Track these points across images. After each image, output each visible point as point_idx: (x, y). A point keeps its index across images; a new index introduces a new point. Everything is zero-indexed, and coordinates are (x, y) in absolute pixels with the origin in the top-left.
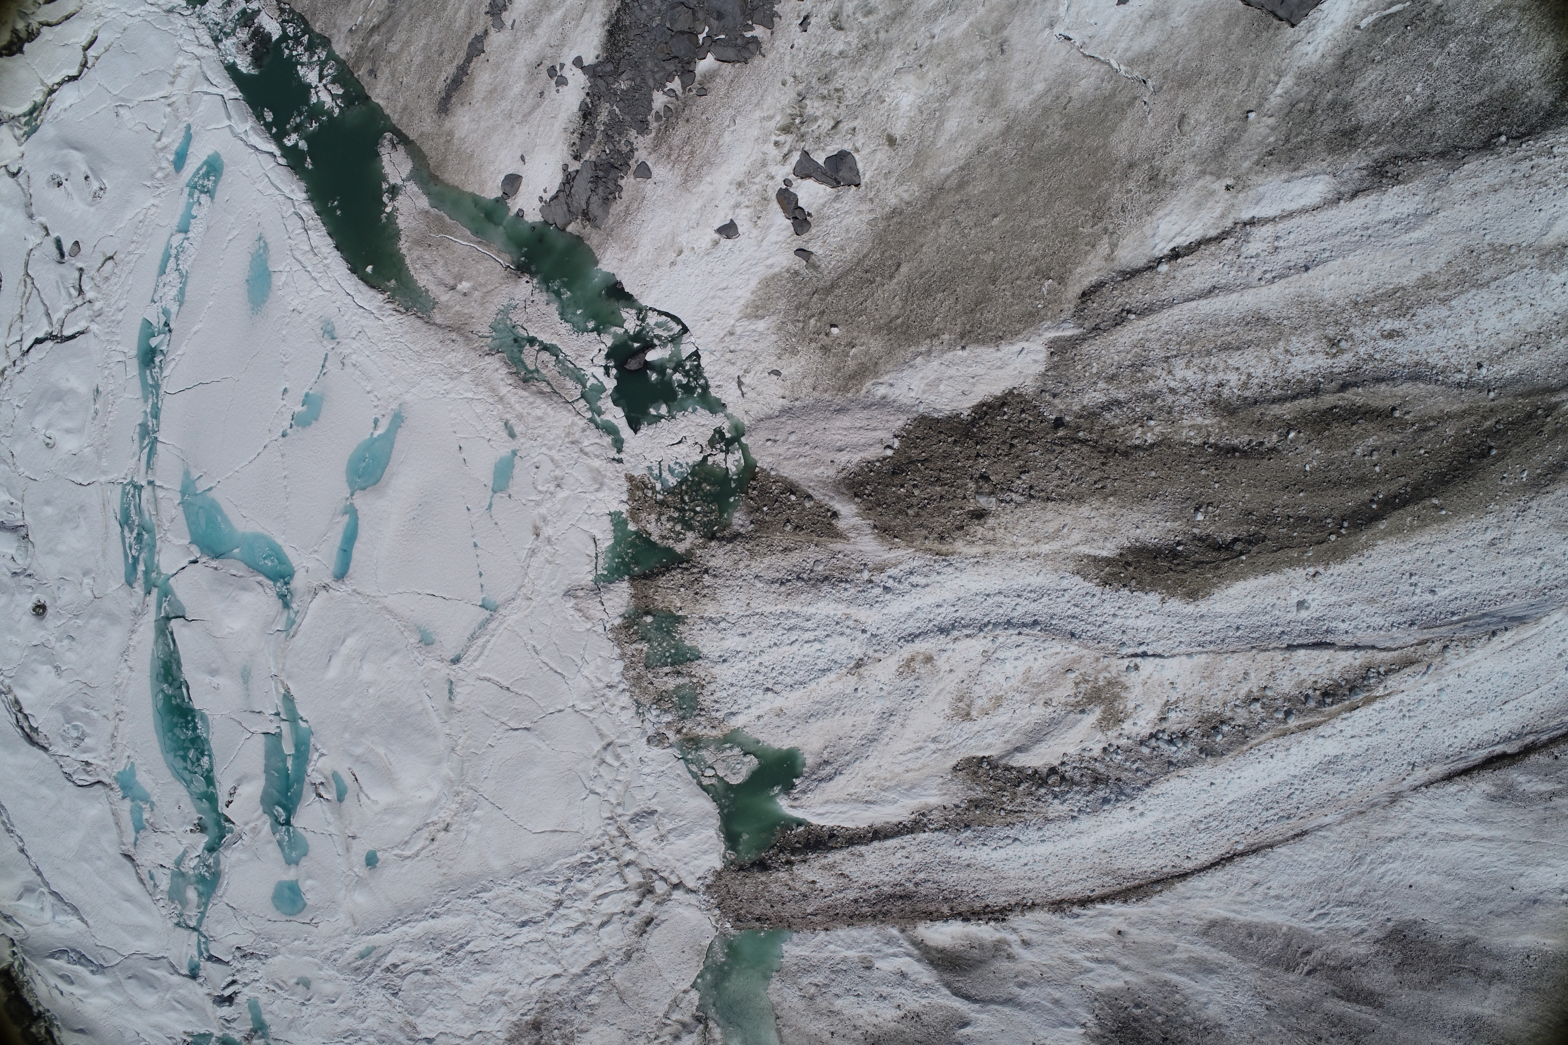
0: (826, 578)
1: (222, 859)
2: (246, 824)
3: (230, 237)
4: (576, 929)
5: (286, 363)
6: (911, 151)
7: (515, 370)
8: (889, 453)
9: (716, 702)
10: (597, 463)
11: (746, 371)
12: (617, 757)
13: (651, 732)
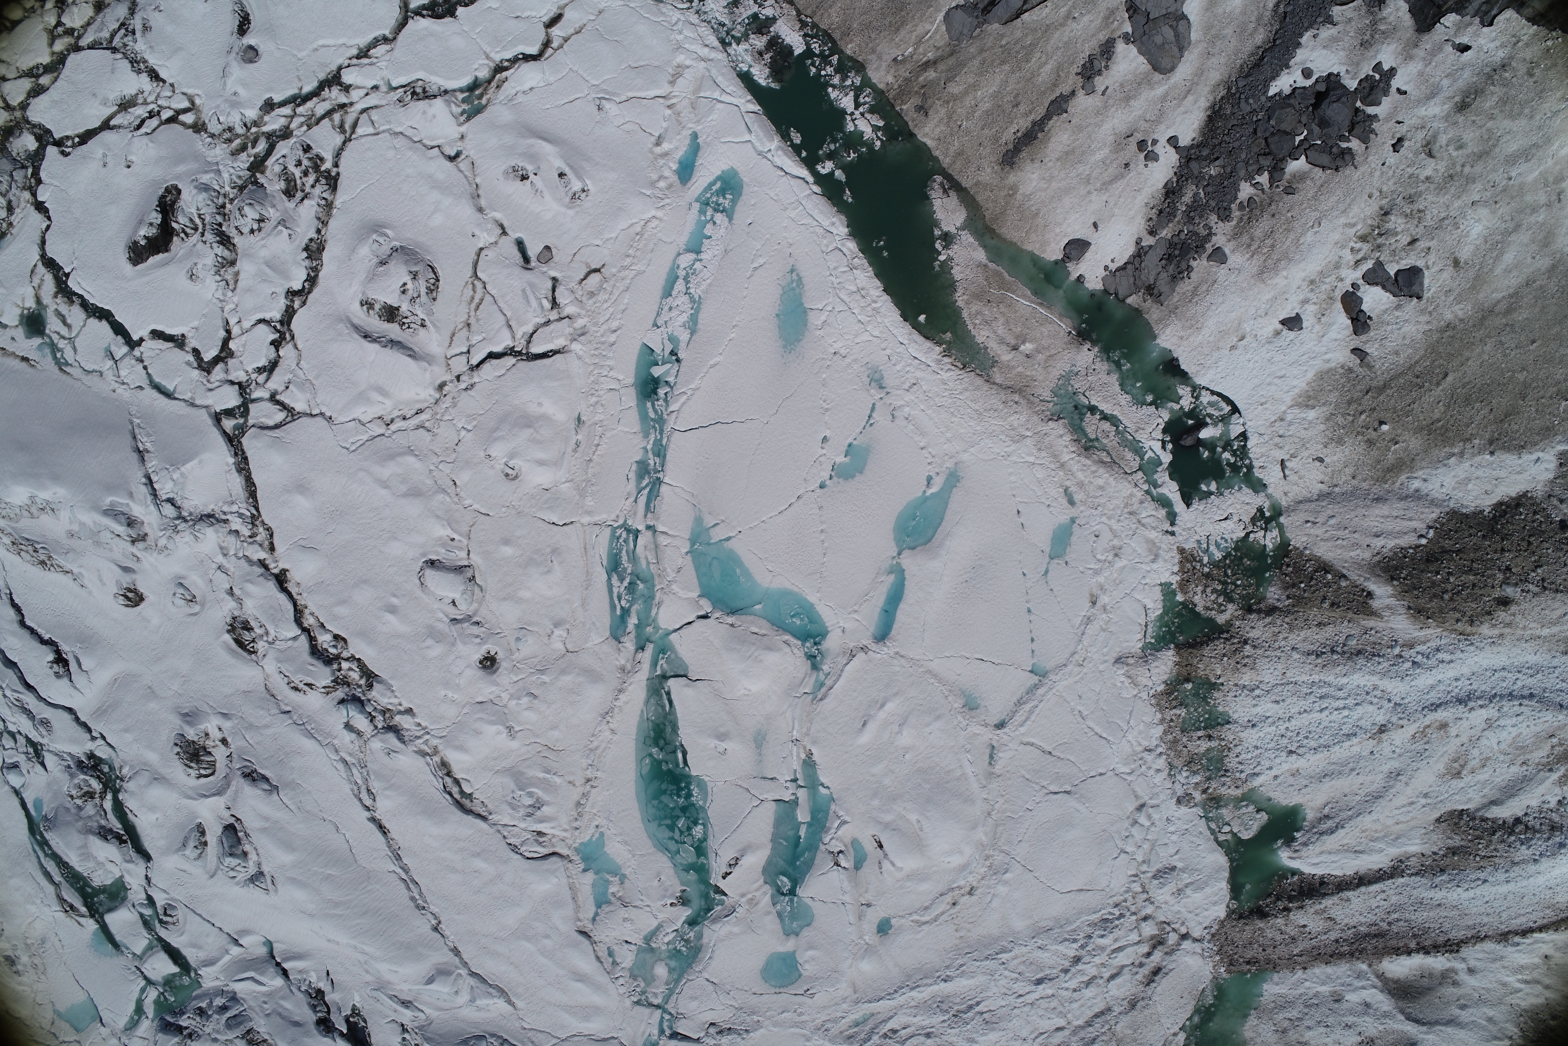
0: (1359, 653)
1: (706, 932)
2: (743, 895)
3: (756, 265)
4: (1088, 984)
5: (827, 410)
6: (1471, 274)
7: (1075, 437)
8: (1424, 541)
9: (1240, 763)
10: (1153, 535)
11: (1293, 456)
12: (1149, 817)
13: (1180, 792)
